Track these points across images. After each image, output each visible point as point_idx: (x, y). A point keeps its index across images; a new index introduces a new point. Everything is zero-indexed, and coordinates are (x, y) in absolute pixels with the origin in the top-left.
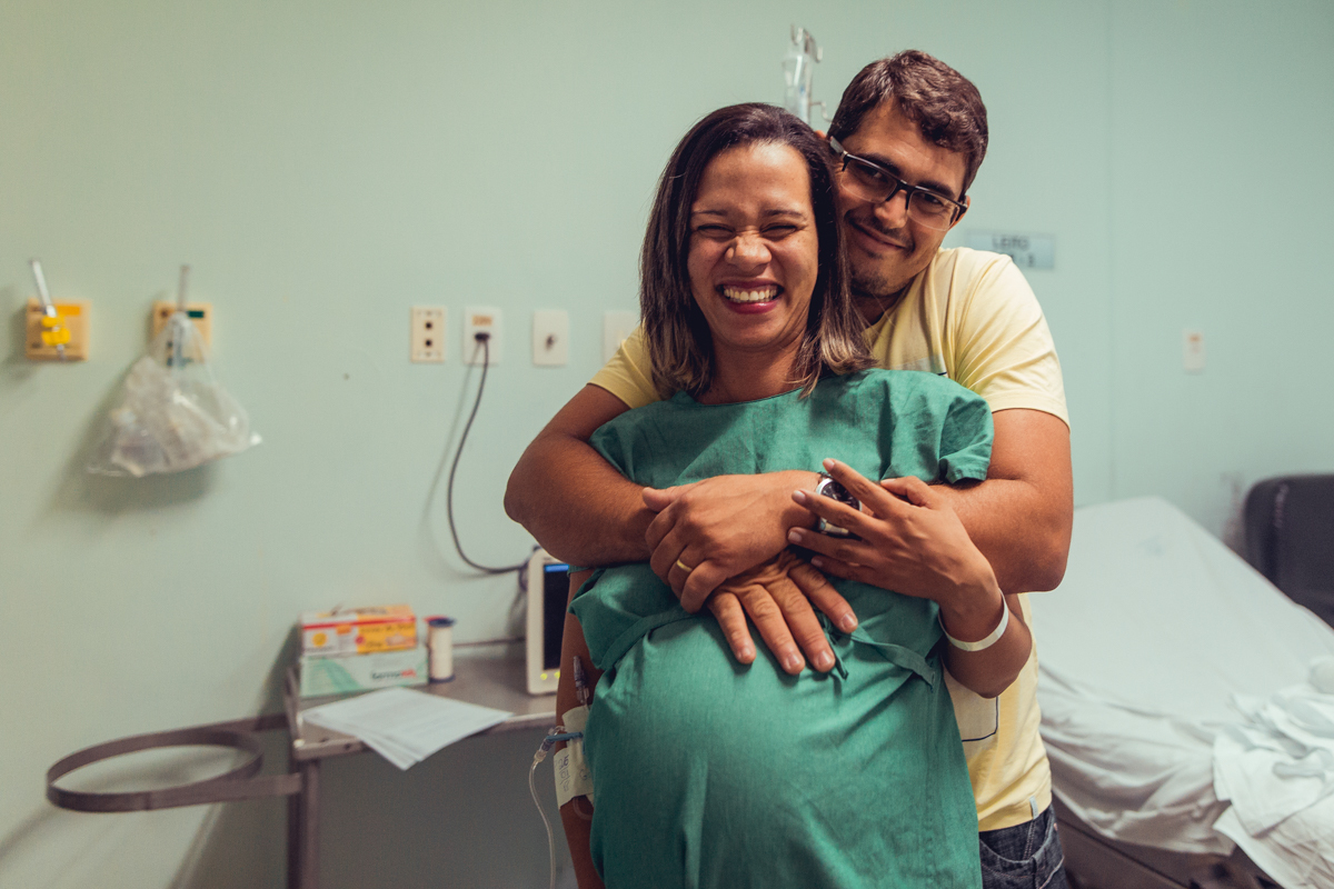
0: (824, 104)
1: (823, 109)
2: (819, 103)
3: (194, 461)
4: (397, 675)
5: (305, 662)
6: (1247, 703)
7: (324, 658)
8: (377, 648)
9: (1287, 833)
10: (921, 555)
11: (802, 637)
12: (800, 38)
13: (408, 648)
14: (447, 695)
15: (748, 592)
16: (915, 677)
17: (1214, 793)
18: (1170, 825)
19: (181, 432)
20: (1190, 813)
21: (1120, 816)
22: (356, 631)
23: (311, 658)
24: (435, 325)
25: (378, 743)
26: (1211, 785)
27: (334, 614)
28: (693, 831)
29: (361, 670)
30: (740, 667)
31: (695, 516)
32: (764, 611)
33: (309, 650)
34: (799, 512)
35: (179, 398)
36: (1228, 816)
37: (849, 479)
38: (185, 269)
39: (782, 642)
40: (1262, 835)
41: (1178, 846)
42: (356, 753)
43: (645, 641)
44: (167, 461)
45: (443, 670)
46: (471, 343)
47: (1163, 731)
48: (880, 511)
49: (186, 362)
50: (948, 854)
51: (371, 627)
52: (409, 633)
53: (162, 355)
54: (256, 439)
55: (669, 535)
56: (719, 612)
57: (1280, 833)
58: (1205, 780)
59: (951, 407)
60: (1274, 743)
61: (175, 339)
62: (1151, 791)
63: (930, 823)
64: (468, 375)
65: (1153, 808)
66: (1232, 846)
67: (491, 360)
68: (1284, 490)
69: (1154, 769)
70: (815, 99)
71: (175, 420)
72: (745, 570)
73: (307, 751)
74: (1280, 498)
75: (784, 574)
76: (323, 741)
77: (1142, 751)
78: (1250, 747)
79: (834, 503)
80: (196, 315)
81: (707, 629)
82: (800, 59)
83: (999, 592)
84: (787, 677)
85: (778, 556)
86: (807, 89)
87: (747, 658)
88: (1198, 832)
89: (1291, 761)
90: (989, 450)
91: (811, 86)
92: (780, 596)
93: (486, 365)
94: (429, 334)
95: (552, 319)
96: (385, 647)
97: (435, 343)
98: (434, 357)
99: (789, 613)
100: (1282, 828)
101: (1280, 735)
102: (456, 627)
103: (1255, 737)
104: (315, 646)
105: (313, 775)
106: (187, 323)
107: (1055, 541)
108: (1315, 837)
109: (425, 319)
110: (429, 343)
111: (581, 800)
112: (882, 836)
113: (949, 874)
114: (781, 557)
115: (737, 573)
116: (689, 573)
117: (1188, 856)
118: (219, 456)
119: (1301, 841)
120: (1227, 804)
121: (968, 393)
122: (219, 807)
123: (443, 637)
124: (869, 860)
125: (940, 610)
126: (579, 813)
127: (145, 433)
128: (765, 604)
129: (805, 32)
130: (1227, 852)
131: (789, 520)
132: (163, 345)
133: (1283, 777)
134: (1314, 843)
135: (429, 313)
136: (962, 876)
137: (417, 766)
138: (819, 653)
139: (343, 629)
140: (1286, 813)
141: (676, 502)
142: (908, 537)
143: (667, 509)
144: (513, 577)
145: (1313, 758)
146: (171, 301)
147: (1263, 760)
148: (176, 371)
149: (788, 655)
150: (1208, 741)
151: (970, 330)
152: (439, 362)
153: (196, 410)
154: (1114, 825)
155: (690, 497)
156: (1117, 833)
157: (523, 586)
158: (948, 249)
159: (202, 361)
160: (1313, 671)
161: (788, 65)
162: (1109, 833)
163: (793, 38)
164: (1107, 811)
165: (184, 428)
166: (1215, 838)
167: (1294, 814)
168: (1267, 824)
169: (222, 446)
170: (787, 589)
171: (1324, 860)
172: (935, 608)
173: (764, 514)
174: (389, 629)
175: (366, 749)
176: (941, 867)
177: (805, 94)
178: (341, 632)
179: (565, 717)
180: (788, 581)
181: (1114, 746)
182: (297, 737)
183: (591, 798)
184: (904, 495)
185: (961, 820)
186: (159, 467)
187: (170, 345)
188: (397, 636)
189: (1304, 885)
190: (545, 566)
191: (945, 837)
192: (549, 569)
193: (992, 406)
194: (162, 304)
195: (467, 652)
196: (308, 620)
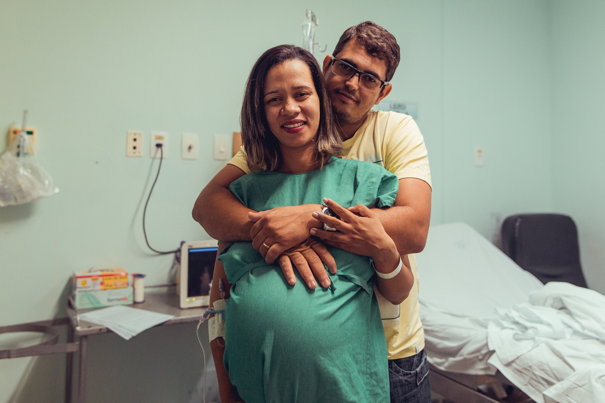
0: (320, 44)
1: (319, 47)
2: (318, 44)
3: (28, 199)
4: (119, 300)
5: (78, 293)
6: (502, 312)
7: (85, 291)
8: (109, 287)
9: (519, 363)
10: (364, 237)
11: (318, 273)
12: (310, 15)
13: (124, 288)
14: (143, 308)
15: (294, 255)
16: (362, 290)
17: (488, 348)
18: (469, 362)
19: (23, 186)
20: (477, 357)
21: (447, 360)
22: (101, 279)
23: (80, 292)
24: (138, 140)
25: (115, 328)
26: (487, 344)
27: (90, 271)
28: (268, 353)
29: (103, 297)
30: (290, 286)
31: (271, 225)
32: (300, 263)
33: (79, 288)
34: (314, 221)
35: (22, 171)
36: (494, 357)
37: (335, 206)
38: (25, 112)
39: (308, 276)
40: (508, 365)
41: (472, 372)
42: (104, 333)
43: (250, 274)
44: (16, 200)
45: (140, 298)
46: (154, 148)
47: (466, 322)
48: (348, 220)
49: (26, 154)
50: (376, 365)
51: (107, 278)
52: (125, 281)
53: (15, 151)
54: (57, 190)
55: (260, 232)
56: (282, 264)
57: (516, 363)
58: (484, 342)
59: (382, 179)
60: (514, 326)
61: (21, 144)
62: (460, 348)
63: (369, 352)
64: (152, 163)
65: (462, 355)
66: (495, 370)
67: (164, 156)
68: (519, 220)
69: (461, 339)
70: (315, 42)
71: (20, 181)
72: (293, 246)
73: (81, 332)
74: (517, 224)
75: (309, 247)
76: (90, 327)
77: (457, 331)
78: (503, 328)
79: (329, 217)
80: (30, 133)
81: (276, 271)
82: (310, 24)
83: (397, 254)
84: (310, 290)
85: (306, 241)
86: (312, 38)
87: (293, 282)
88: (481, 365)
89: (520, 333)
90: (395, 195)
91: (314, 36)
92: (308, 256)
93: (161, 158)
94: (135, 144)
95: (191, 138)
96: (114, 287)
97: (137, 148)
98: (137, 154)
99: (312, 263)
100: (517, 361)
101: (517, 323)
102: (146, 278)
103: (505, 324)
104: (81, 286)
105: (84, 343)
106: (27, 137)
107: (421, 231)
108: (530, 364)
109: (133, 137)
110: (135, 148)
111: (220, 339)
112: (350, 355)
113: (376, 374)
114: (308, 240)
115: (290, 247)
116: (269, 249)
117: (477, 376)
118: (40, 198)
119: (525, 366)
120: (494, 351)
121: (389, 173)
122: (36, 358)
123: (140, 283)
124: (345, 365)
125: (373, 261)
126: (219, 344)
127: (6, 187)
128: (301, 259)
129: (312, 13)
130: (493, 373)
131: (310, 225)
132: (15, 146)
133: (517, 340)
134: (530, 367)
135: (135, 134)
136: (381, 375)
137: (133, 338)
138: (324, 280)
139: (94, 278)
140: (519, 355)
141: (263, 218)
142: (359, 230)
143: (259, 221)
144: (172, 256)
145: (530, 331)
146: (18, 127)
147: (508, 334)
148: (21, 158)
149: (311, 281)
150: (486, 327)
151: (393, 145)
152: (140, 157)
153: (30, 176)
154: (443, 364)
155: (269, 216)
156: (446, 368)
157: (178, 259)
158: (385, 112)
159: (33, 154)
160: (531, 297)
161: (304, 27)
162: (442, 368)
163: (307, 15)
164: (441, 358)
165: (24, 184)
166: (489, 367)
167: (522, 355)
168: (510, 359)
169: (41, 193)
170: (310, 253)
171: (535, 374)
172: (371, 261)
173: (300, 223)
174: (115, 278)
175: (109, 331)
176: (373, 371)
177: (311, 40)
178: (93, 280)
179: (214, 304)
180: (311, 250)
181: (444, 329)
182: (77, 326)
183: (224, 338)
184: (358, 214)
185: (381, 351)
186: (12, 203)
187: (19, 147)
188: (119, 282)
189: (526, 385)
190: (189, 249)
191: (375, 358)
192: (191, 251)
193: (399, 177)
194: (13, 128)
195: (149, 290)
196: (78, 274)
